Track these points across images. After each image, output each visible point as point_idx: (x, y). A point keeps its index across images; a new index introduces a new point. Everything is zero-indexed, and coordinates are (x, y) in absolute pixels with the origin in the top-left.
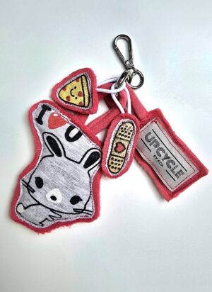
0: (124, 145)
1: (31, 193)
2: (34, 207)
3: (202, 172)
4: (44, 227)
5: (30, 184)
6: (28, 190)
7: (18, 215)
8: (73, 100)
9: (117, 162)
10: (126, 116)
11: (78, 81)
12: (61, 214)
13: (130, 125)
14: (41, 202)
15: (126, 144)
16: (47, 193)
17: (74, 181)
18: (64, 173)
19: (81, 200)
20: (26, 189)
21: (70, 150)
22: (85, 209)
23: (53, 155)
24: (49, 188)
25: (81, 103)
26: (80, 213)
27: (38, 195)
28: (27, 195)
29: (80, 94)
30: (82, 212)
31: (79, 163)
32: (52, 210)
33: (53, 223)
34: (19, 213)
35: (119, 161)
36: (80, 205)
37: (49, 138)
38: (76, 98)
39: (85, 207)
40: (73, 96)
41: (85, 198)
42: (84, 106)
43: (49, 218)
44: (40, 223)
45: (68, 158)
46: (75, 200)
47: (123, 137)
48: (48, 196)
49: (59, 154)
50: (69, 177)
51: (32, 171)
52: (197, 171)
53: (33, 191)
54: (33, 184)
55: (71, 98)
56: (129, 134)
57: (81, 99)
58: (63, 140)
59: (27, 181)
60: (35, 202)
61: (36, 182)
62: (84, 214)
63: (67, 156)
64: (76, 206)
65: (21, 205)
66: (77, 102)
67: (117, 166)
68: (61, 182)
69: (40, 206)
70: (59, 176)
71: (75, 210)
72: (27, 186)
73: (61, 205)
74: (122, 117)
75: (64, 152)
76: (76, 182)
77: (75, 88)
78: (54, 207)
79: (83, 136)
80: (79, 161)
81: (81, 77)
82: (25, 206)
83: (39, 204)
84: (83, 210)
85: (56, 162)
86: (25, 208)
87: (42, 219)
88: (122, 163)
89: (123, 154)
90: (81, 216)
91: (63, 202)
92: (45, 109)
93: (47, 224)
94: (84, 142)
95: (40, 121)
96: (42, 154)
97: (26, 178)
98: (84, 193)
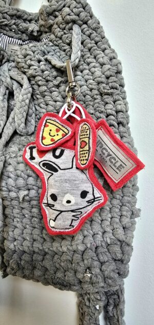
0: (85, 142)
1: (53, 208)
2: (60, 216)
3: (139, 166)
4: (75, 227)
5: (49, 202)
6: (50, 207)
7: (53, 229)
8: (56, 138)
9: (83, 155)
10: (83, 121)
11: (48, 126)
12: (81, 210)
13: (85, 126)
14: (62, 210)
15: (86, 140)
16: (62, 201)
17: (75, 182)
18: (66, 181)
19: (88, 192)
20: (48, 208)
21: (61, 164)
22: (95, 198)
23: (52, 174)
24: (62, 196)
25: (63, 134)
26: (93, 202)
27: (58, 206)
28: (51, 210)
29: (57, 131)
30: (94, 201)
31: (72, 168)
32: (72, 211)
33: (79, 221)
34: (53, 227)
35: (84, 154)
36: (89, 197)
37: (44, 165)
38: (58, 135)
39: (94, 196)
40: (54, 136)
41: (90, 190)
42: (67, 134)
43: (74, 218)
44: (70, 226)
45: (63, 169)
46: (84, 194)
47: (83, 137)
48: (64, 203)
49: (56, 171)
50: (70, 181)
51: (46, 193)
52: (135, 166)
53: (53, 206)
54: (51, 201)
55: (54, 138)
56: (86, 132)
57: (61, 133)
58: (54, 160)
59: (46, 202)
60: (58, 213)
61: (52, 198)
62: (97, 202)
63: (62, 168)
64: (87, 199)
65: (51, 221)
66: (60, 136)
67: (84, 158)
68: (67, 188)
69: (63, 213)
70: (64, 185)
71: (88, 202)
72: (48, 205)
73: (76, 204)
74: (80, 123)
75: (59, 167)
76: (77, 182)
77: (51, 130)
78: (73, 208)
79: (65, 151)
80: (71, 166)
81: (46, 122)
82: (54, 219)
83: (61, 212)
84: (94, 199)
85: (57, 177)
86: (54, 221)
87: (69, 222)
88: (87, 155)
89: (87, 148)
90: (95, 204)
91: (76, 201)
92: (31, 149)
93: (76, 224)
94: (68, 154)
95: (32, 158)
96: (46, 178)
97: (45, 201)
98: (88, 187)
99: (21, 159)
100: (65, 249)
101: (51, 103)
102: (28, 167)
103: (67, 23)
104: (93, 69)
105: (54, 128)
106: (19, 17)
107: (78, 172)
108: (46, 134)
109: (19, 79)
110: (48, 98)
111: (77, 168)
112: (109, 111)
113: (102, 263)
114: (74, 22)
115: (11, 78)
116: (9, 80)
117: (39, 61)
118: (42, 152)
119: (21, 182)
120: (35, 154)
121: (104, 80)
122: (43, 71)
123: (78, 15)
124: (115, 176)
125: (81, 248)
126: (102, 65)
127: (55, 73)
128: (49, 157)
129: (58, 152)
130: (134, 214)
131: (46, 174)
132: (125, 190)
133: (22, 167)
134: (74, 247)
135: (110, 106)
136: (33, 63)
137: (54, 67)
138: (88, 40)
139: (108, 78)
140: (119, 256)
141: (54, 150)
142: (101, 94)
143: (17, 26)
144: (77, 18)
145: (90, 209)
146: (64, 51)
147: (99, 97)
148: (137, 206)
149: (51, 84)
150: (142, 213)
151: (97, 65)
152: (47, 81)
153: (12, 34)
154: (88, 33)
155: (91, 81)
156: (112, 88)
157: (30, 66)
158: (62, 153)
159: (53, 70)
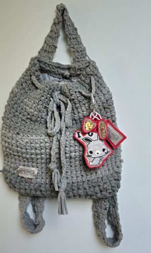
2: (94, 160)
3: (125, 138)
8: (91, 128)
10: (101, 120)
11: (87, 122)
12: (102, 157)
13: (102, 122)
15: (103, 128)
18: (96, 145)
21: (93, 138)
23: (90, 143)
24: (95, 152)
27: (93, 155)
28: (90, 158)
29: (91, 124)
31: (97, 140)
33: (102, 161)
34: (91, 165)
35: (103, 133)
36: (106, 151)
37: (85, 139)
42: (94, 126)
43: (100, 160)
44: (99, 164)
46: (104, 150)
48: (96, 154)
49: (91, 141)
50: (98, 145)
51: (87, 151)
52: (123, 137)
53: (91, 156)
54: (89, 154)
57: (92, 125)
58: (89, 137)
60: (94, 158)
63: (93, 140)
64: (105, 152)
65: (90, 162)
66: (92, 127)
67: (104, 135)
68: (97, 148)
69: (96, 158)
70: (95, 147)
72: (88, 156)
74: (100, 121)
78: (100, 156)
82: (92, 162)
84: (108, 152)
85: (92, 144)
87: (98, 162)
89: (104, 131)
90: (108, 154)
91: (101, 153)
92: (78, 133)
93: (101, 163)
94: (95, 135)
95: (79, 137)
96: (86, 145)
97: (86, 155)
98: (105, 147)
99: (72, 138)
100: (93, 178)
101: (81, 112)
102: (76, 142)
103: (88, 75)
104: (100, 97)
105: (89, 123)
106: (59, 67)
107: (100, 141)
108: (86, 126)
109: (64, 100)
110: (79, 110)
111: (100, 139)
112: (109, 116)
113: (110, 181)
114: (91, 75)
115: (59, 100)
116: (58, 100)
117: (76, 92)
118: (84, 134)
119: (72, 149)
120: (80, 135)
121: (105, 101)
122: (78, 97)
123: (93, 72)
124: (115, 143)
125: (101, 176)
126: (104, 95)
127: (83, 98)
128: (87, 136)
129: (90, 134)
130: (121, 161)
131: (86, 143)
132: (117, 150)
133: (73, 142)
134: (98, 176)
135: (108, 114)
136: (73, 93)
137: (82, 95)
138: (97, 83)
139: (107, 101)
140: (117, 178)
141: (89, 133)
142: (104, 108)
143: (58, 71)
144: (92, 73)
145: (106, 156)
146: (85, 87)
147: (103, 109)
148: (122, 158)
149: (81, 103)
150: (124, 161)
151: (102, 95)
152: (80, 102)
153: (55, 76)
154: (97, 80)
155: (99, 102)
156: (109, 105)
157: (71, 95)
158: (92, 134)
159: (82, 97)
